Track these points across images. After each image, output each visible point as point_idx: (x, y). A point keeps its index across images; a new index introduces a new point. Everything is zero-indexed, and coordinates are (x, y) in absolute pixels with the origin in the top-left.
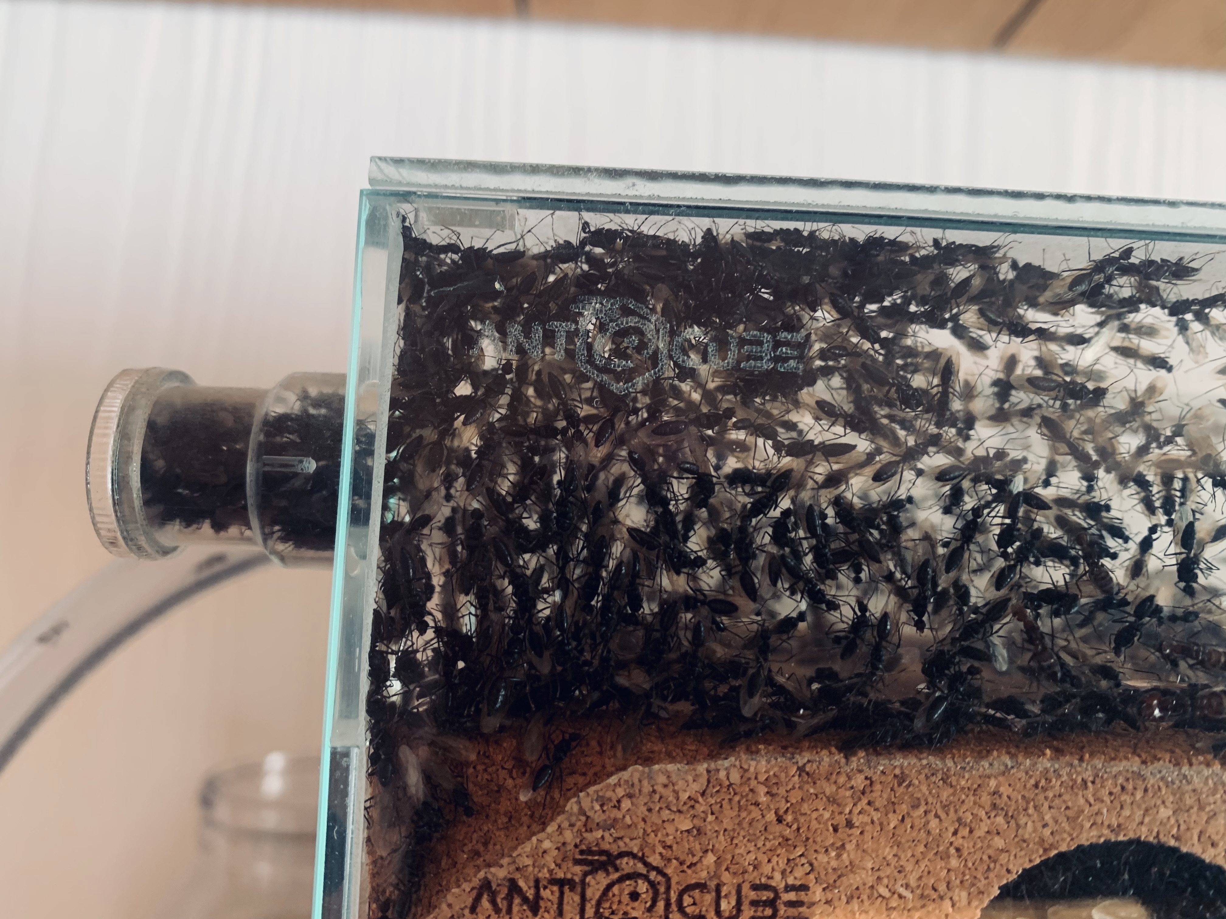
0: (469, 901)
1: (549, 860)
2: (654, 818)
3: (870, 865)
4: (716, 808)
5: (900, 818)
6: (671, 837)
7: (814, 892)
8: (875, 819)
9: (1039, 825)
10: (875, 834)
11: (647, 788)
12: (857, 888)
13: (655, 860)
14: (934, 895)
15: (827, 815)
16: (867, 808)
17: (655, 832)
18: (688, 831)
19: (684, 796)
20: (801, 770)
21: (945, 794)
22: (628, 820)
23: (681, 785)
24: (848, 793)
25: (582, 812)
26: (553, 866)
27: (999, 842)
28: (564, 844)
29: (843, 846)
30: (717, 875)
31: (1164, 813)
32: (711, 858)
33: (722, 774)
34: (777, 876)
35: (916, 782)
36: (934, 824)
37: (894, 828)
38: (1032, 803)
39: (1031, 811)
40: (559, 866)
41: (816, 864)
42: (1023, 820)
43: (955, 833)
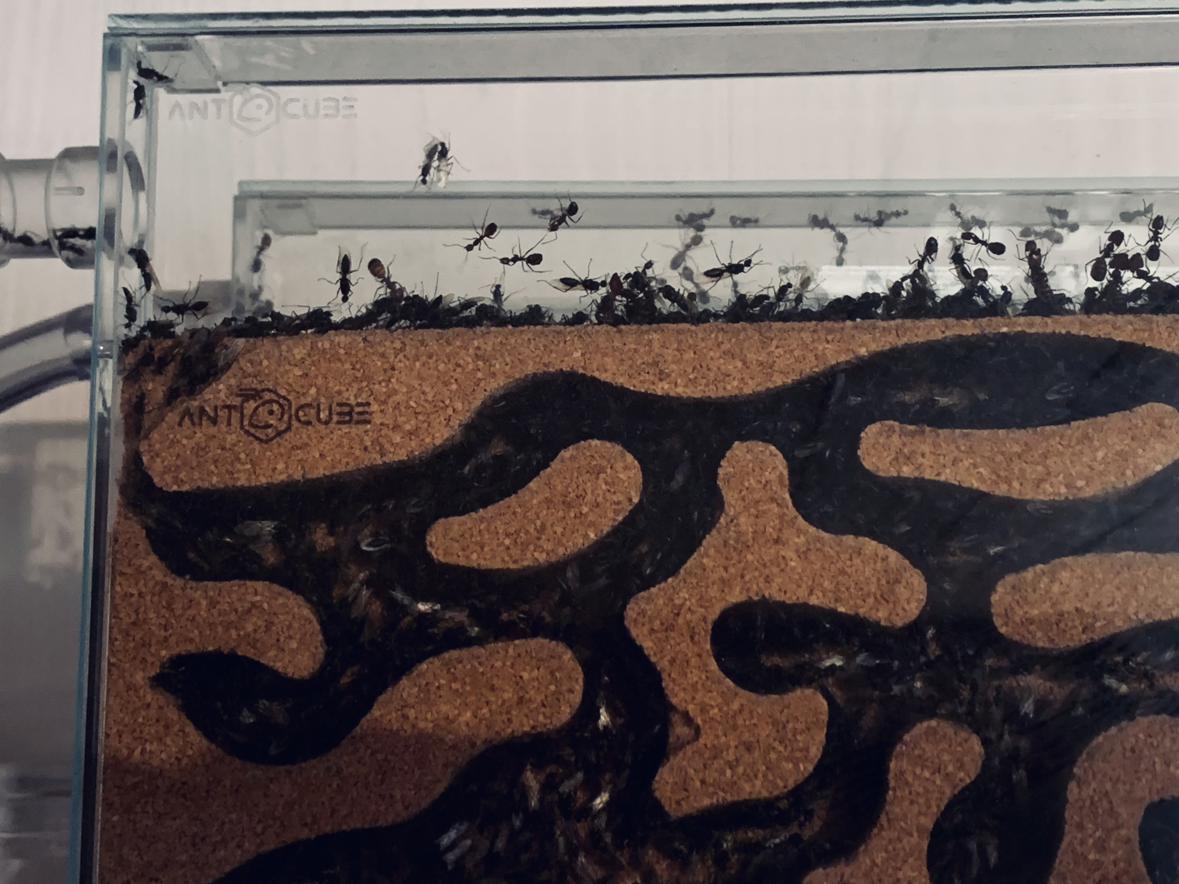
1: (222, 395)
3: (405, 390)
4: (316, 362)
5: (422, 364)
6: (291, 379)
7: (373, 406)
8: (408, 365)
9: (504, 364)
10: (408, 373)
11: (277, 354)
12: (399, 403)
16: (403, 359)
17: (282, 377)
18: (301, 376)
19: (298, 357)
20: (365, 340)
24: (392, 351)
25: (241, 369)
26: (224, 398)
28: (231, 386)
29: (389, 381)
30: (317, 399)
31: (576, 355)
32: (313, 391)
33: (320, 345)
34: (352, 398)
35: (431, 343)
36: (441, 367)
37: (419, 369)
38: (498, 353)
39: (498, 356)
41: (374, 391)
42: (494, 362)
43: (454, 371)
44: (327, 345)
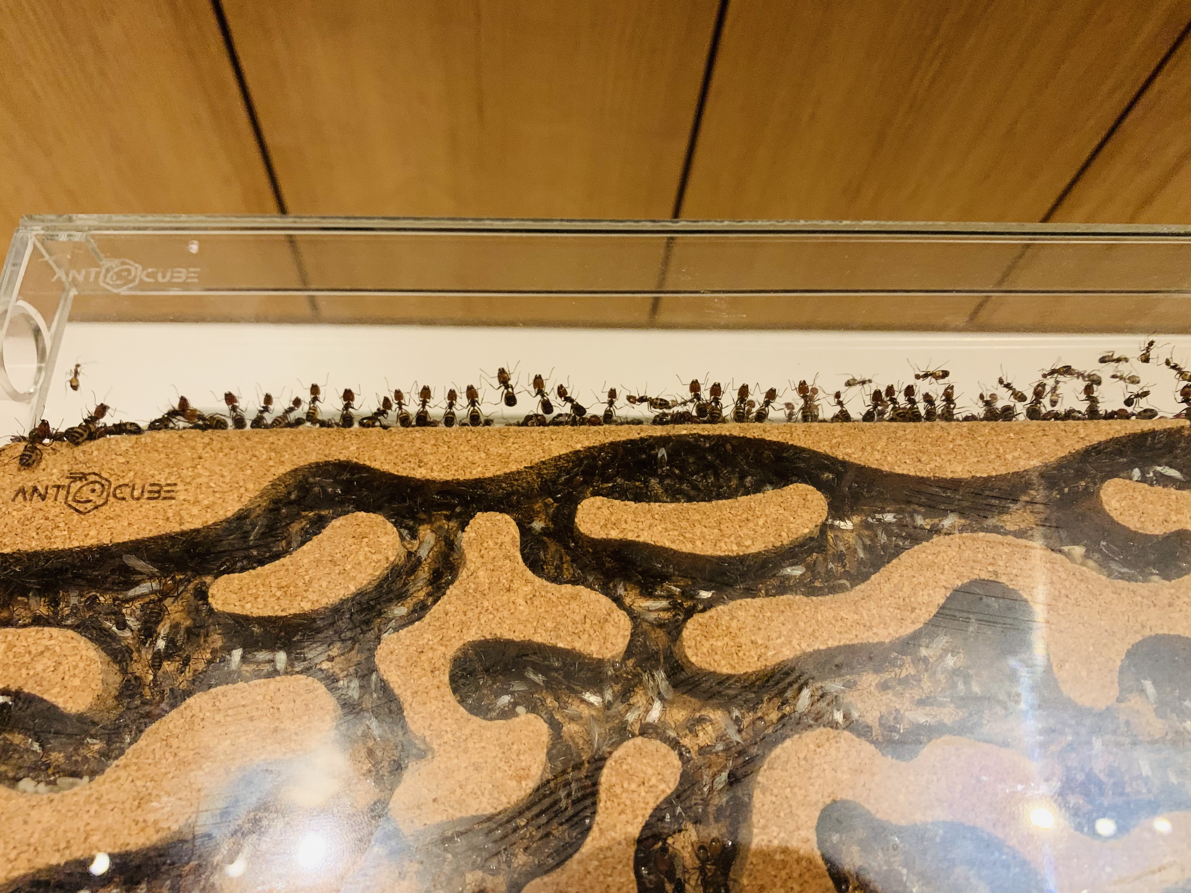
0: (12, 497)
2: (108, 458)
13: (105, 475)
14: (237, 485)
15: (189, 454)
21: (248, 444)
22: (95, 459)
23: (122, 445)
27: (271, 463)
40: (59, 479)
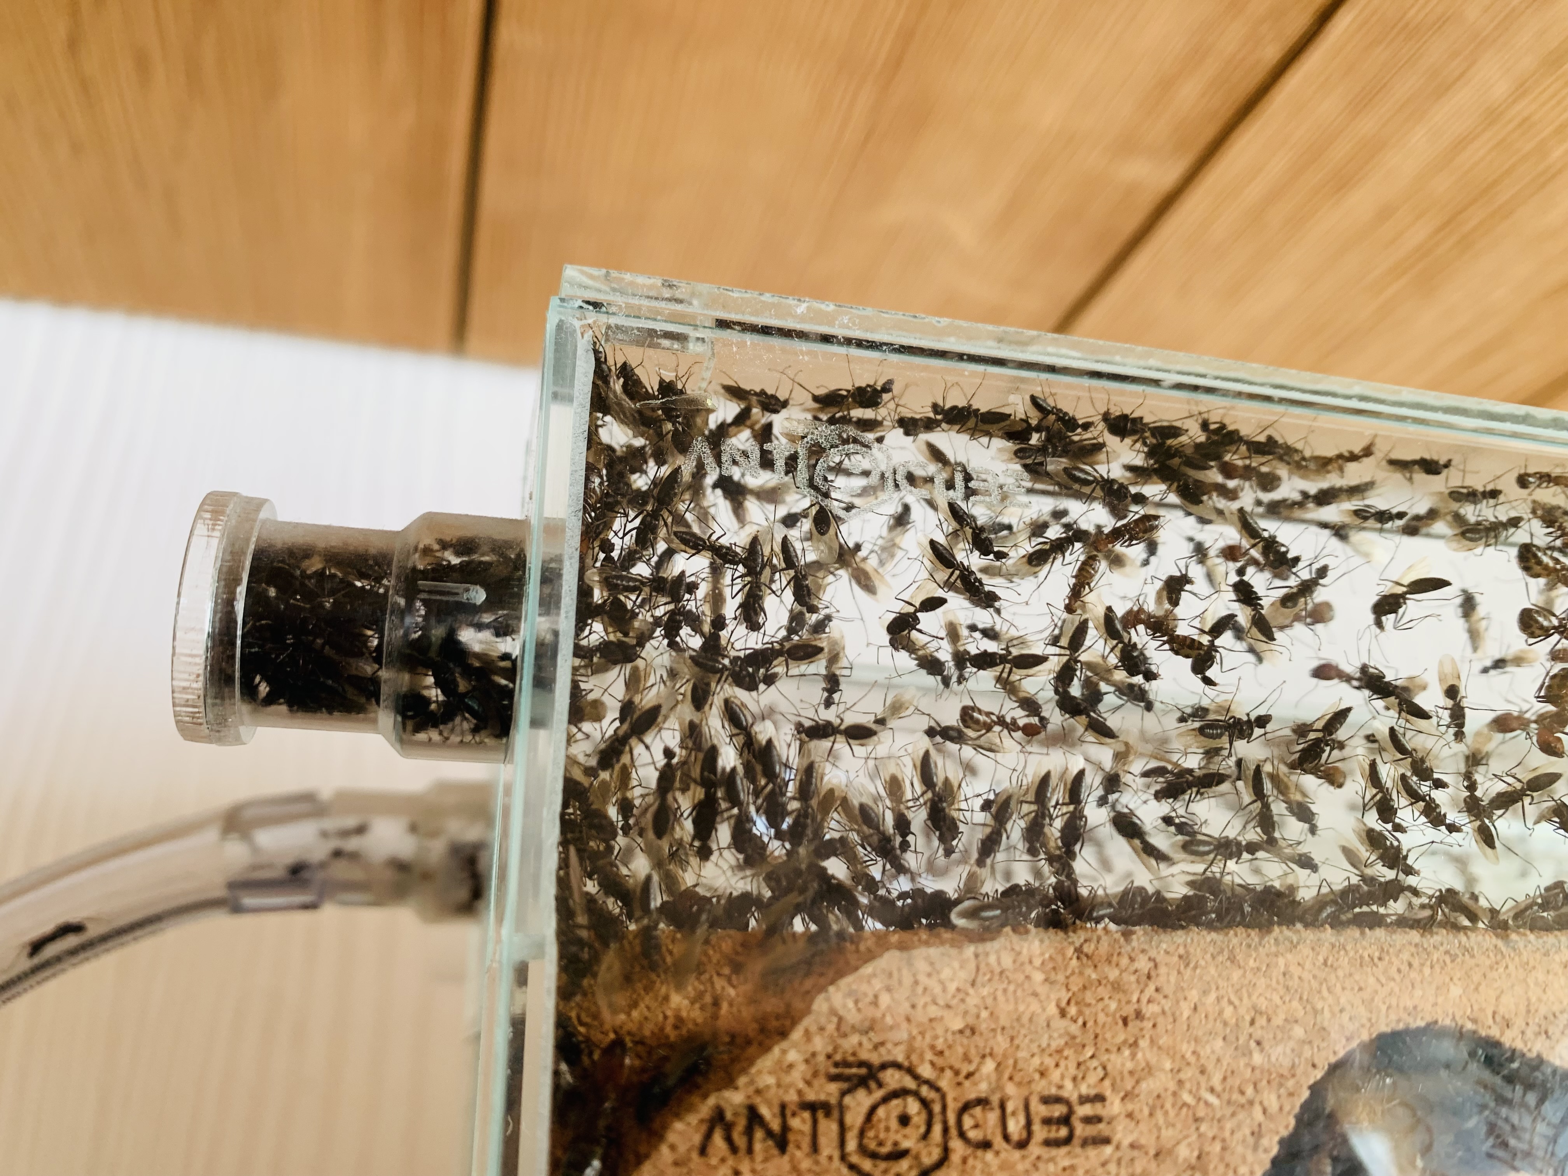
1: (797, 1077)
3: (1168, 1065)
4: (989, 1001)
5: (1192, 1006)
6: (941, 1040)
7: (1112, 1103)
8: (1166, 1008)
9: (1336, 1010)
10: (1169, 1027)
11: (907, 980)
12: (1159, 1096)
16: (1155, 995)
17: (922, 1034)
18: (961, 1032)
19: (952, 987)
20: (1079, 951)
24: (1133, 978)
25: (833, 1012)
26: (801, 1085)
28: (814, 1055)
29: (1135, 1044)
30: (999, 1087)
31: (1456, 991)
32: (989, 1066)
33: (992, 959)
34: (1068, 1085)
35: (1202, 963)
36: (1228, 1011)
37: (1188, 1018)
38: (1324, 986)
39: (1325, 993)
41: (1109, 1067)
42: (1319, 1005)
43: (1252, 1022)
44: (1007, 961)
